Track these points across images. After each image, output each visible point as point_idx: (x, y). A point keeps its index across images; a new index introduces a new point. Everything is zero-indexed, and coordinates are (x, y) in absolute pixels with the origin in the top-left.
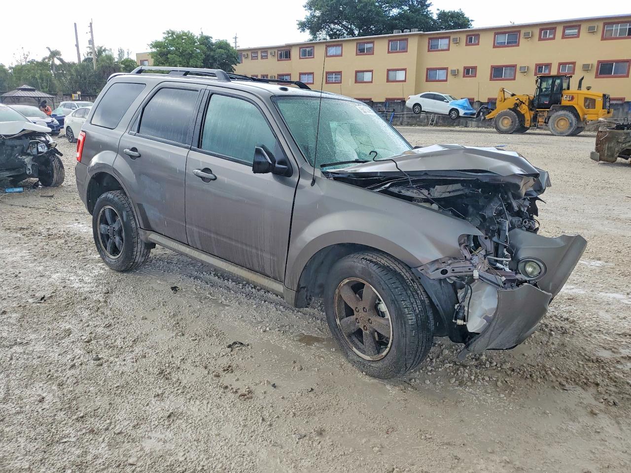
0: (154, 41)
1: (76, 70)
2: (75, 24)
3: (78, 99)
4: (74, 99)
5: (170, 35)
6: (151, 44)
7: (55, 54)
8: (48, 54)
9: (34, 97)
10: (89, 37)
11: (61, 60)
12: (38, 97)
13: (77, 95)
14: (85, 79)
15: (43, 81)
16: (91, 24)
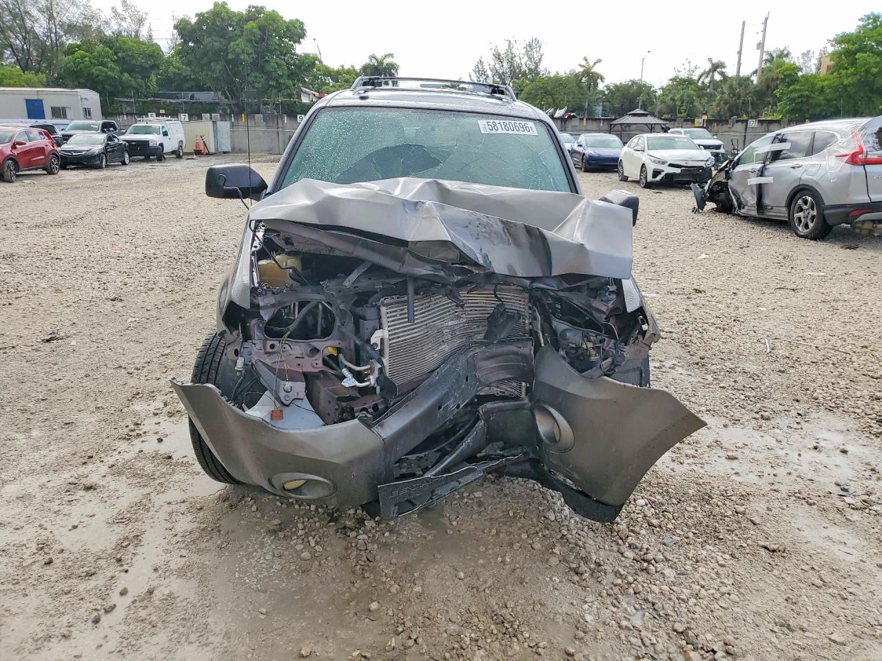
0: (840, 33)
1: (731, 87)
2: (744, 22)
3: (701, 125)
4: (696, 125)
5: (870, 21)
6: (835, 40)
7: (716, 67)
8: (708, 66)
9: (646, 124)
10: (760, 38)
11: (722, 74)
12: (652, 124)
13: (701, 120)
14: (739, 98)
15: (682, 103)
16: (767, 19)
